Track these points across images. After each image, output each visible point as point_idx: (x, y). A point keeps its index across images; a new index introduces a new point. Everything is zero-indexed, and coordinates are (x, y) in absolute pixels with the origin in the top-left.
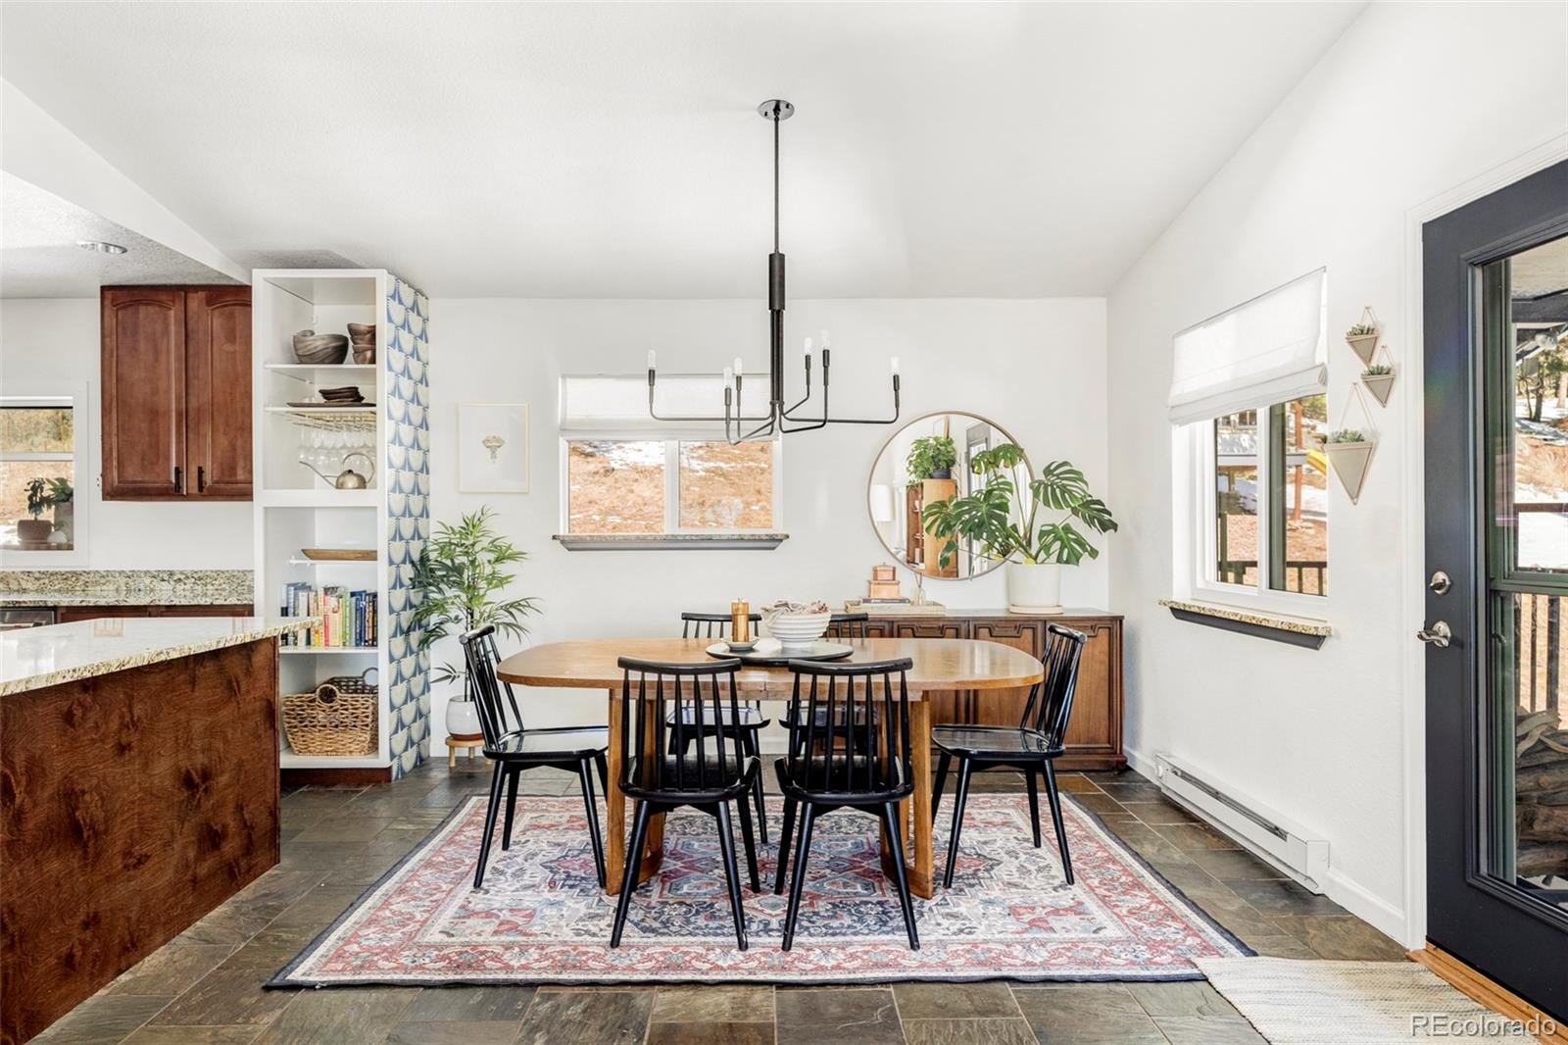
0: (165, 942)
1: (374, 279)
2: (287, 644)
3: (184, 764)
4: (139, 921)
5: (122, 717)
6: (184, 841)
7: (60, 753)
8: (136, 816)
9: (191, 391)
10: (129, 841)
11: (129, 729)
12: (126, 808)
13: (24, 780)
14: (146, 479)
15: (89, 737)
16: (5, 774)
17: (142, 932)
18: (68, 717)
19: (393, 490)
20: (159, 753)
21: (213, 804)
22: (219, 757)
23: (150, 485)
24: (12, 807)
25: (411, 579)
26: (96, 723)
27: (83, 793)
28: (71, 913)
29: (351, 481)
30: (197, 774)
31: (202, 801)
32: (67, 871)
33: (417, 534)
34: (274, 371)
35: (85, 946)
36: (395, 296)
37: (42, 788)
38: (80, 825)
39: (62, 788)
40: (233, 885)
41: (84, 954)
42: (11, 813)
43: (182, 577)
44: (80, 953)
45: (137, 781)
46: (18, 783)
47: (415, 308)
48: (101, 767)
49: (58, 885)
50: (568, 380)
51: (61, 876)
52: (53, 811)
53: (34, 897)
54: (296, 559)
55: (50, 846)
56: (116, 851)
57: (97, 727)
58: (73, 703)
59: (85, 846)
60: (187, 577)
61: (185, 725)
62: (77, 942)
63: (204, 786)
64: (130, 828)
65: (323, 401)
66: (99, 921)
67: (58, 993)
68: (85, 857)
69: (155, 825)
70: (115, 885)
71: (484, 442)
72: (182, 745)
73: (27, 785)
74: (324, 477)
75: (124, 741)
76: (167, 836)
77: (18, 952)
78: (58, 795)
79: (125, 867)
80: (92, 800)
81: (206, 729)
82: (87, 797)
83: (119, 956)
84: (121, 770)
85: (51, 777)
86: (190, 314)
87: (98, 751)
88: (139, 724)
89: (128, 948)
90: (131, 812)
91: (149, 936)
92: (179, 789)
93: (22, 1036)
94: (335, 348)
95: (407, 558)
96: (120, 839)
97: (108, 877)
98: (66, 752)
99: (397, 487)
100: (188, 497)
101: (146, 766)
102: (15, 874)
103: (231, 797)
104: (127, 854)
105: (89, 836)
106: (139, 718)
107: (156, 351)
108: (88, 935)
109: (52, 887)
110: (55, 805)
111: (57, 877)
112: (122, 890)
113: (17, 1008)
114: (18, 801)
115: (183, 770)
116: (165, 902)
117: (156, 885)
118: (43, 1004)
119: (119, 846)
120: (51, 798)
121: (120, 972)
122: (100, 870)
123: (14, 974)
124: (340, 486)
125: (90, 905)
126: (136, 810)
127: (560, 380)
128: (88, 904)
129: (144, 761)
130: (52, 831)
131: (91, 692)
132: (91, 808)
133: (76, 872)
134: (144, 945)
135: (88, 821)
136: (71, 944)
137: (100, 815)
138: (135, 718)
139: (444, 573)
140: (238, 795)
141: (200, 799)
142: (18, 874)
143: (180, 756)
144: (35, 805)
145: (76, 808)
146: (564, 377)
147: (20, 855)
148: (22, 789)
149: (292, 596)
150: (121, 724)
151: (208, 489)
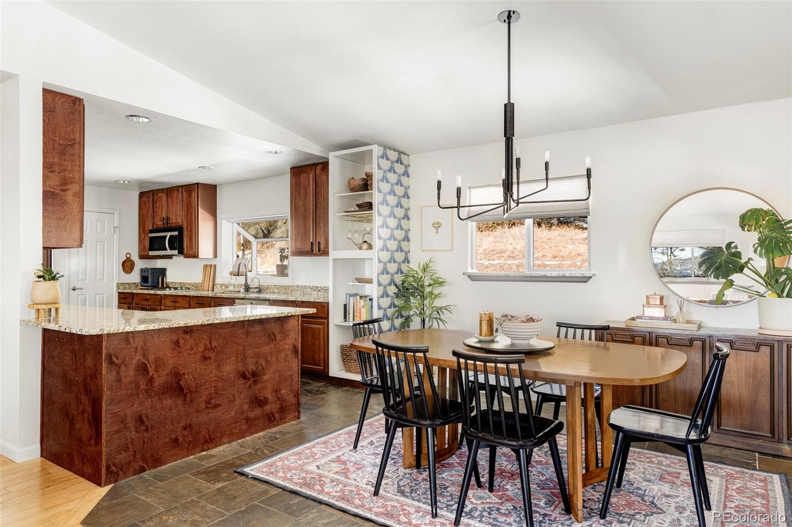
0: (229, 442)
1: (372, 150)
2: (346, 321)
3: (242, 369)
4: (214, 431)
5: (206, 345)
6: (241, 401)
7: (171, 357)
8: (213, 387)
9: (317, 209)
10: (209, 397)
11: (209, 351)
12: (207, 383)
13: (153, 366)
14: (303, 247)
15: (188, 352)
16: (145, 363)
17: (216, 436)
18: (177, 343)
19: (382, 250)
20: (227, 363)
21: (259, 388)
22: (263, 368)
23: (305, 250)
24: (147, 376)
25: (395, 293)
26: (192, 347)
27: (184, 374)
28: (177, 422)
29: (365, 246)
30: (249, 373)
31: (252, 385)
32: (175, 405)
33: (399, 271)
34: (340, 197)
35: (183, 435)
36: (384, 156)
37: (163, 370)
38: (183, 388)
39: (173, 371)
40: (271, 424)
41: (183, 440)
42: (147, 378)
43: (320, 289)
44: (182, 439)
45: (214, 372)
46: (151, 367)
47: (399, 161)
48: (194, 365)
49: (170, 410)
50: (472, 190)
51: (172, 406)
52: (168, 380)
53: (158, 412)
54: (353, 282)
55: (166, 394)
56: (202, 400)
57: (192, 349)
58: (179, 338)
59: (185, 396)
60: (322, 289)
61: (242, 352)
62: (180, 435)
63: (253, 379)
64: (209, 392)
65: (358, 209)
66: (192, 428)
67: (170, 453)
68: (185, 400)
69: (224, 392)
70: (201, 414)
71: (433, 225)
72: (240, 360)
73: (155, 368)
74: (356, 244)
75: (207, 355)
76: (231, 398)
77: (150, 433)
78: (171, 374)
79: (207, 407)
80: (189, 378)
81: (255, 354)
82: (186, 376)
83: (203, 444)
84: (205, 367)
85: (167, 366)
86: (317, 175)
87: (192, 359)
88: (215, 349)
89: (208, 442)
90: (211, 385)
91: (220, 438)
92: (238, 379)
93: (151, 466)
94: (363, 184)
95: (392, 282)
96: (204, 396)
97: (197, 410)
98: (175, 357)
99: (385, 248)
100: (316, 255)
101: (219, 367)
102: (149, 402)
103: (270, 386)
104: (208, 402)
105: (187, 392)
106: (215, 347)
107: (306, 193)
108: (186, 433)
109: (168, 410)
110: (169, 378)
111: (170, 406)
112: (204, 417)
113: (149, 455)
114: (151, 374)
115: (241, 371)
116: (230, 426)
117: (224, 418)
118: (162, 456)
119: (203, 398)
120: (167, 375)
121: (204, 450)
122: (193, 407)
123: (148, 441)
124: (361, 248)
125: (187, 420)
126: (213, 385)
127: (468, 190)
128: (186, 420)
129: (218, 365)
130: (168, 388)
131: (189, 334)
132: (188, 380)
133: (179, 406)
134: (217, 442)
135: (187, 386)
136: (177, 435)
137: (193, 385)
138: (213, 347)
139: (413, 291)
140: (274, 385)
141: (251, 384)
142: (150, 402)
143: (239, 365)
144: (159, 376)
145: (181, 380)
146: (470, 188)
147: (151, 395)
148: (153, 370)
149: (348, 299)
150: (205, 348)
151: (322, 251)
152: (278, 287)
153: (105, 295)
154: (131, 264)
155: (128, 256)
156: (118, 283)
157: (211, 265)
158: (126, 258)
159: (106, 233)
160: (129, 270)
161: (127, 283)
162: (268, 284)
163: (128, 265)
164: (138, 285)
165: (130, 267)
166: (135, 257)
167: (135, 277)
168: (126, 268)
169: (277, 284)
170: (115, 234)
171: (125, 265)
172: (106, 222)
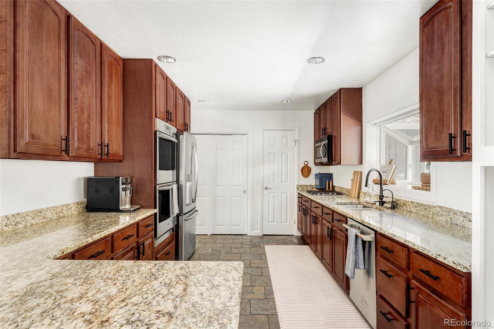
152: (416, 205)
153: (288, 194)
154: (308, 170)
155: (306, 163)
156: (298, 185)
157: (358, 172)
158: (304, 165)
159: (289, 146)
160: (307, 175)
161: (305, 185)
162: (405, 199)
163: (306, 171)
164: (313, 187)
165: (307, 172)
166: (311, 165)
167: (311, 181)
168: (304, 174)
169: (415, 201)
170: (296, 146)
171: (303, 171)
172: (289, 137)
